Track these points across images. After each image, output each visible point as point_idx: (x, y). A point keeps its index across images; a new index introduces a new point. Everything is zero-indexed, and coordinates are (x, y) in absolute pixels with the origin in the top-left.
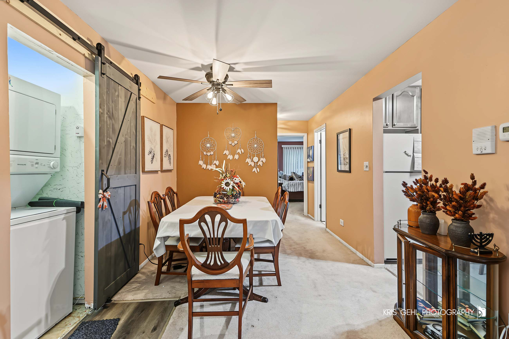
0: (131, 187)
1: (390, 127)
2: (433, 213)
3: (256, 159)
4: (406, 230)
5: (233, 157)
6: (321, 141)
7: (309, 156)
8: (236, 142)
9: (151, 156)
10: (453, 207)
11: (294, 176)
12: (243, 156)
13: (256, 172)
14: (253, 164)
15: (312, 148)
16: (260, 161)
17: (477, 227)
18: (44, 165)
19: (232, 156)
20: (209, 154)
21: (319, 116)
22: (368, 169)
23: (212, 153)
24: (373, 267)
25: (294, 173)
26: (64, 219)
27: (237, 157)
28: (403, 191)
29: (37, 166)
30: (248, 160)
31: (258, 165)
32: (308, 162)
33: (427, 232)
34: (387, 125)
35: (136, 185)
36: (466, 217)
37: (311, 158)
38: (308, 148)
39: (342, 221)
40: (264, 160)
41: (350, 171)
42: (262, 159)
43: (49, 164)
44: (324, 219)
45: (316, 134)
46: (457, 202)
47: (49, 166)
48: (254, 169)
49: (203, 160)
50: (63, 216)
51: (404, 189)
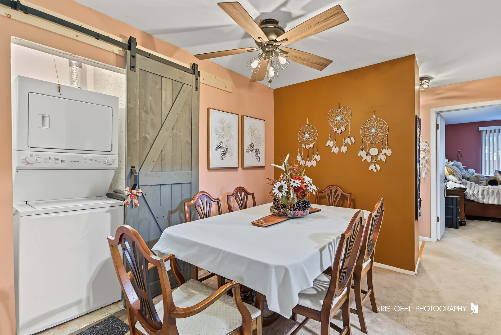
0: (182, 184)
3: (374, 151)
5: (340, 149)
8: (343, 128)
9: (220, 151)
12: (354, 149)
13: (375, 171)
14: (369, 159)
16: (382, 154)
18: (99, 162)
19: (337, 148)
20: (307, 147)
23: (312, 145)
26: (107, 212)
27: (344, 149)
29: (91, 162)
30: (362, 153)
31: (378, 160)
35: (191, 183)
40: (388, 152)
42: (384, 151)
43: (105, 160)
47: (105, 162)
48: (372, 167)
49: (301, 155)
50: (107, 209)
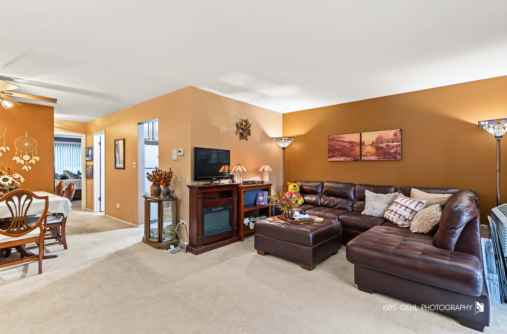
1: (151, 140)
2: (159, 185)
3: (26, 157)
4: (149, 196)
6: (100, 144)
7: (87, 155)
10: (163, 181)
11: (68, 175)
12: (9, 154)
13: (27, 170)
14: (22, 162)
15: (92, 148)
16: (33, 159)
17: (170, 188)
21: (98, 122)
22: (135, 167)
24: (138, 227)
25: (68, 171)
28: (147, 177)
30: (16, 158)
31: (29, 163)
32: (87, 161)
33: (156, 195)
34: (149, 138)
36: (167, 185)
37: (89, 157)
38: (86, 148)
39: (118, 205)
40: (38, 159)
41: (124, 168)
44: (103, 209)
45: (95, 137)
46: (164, 179)
48: (25, 167)
51: (147, 176)
